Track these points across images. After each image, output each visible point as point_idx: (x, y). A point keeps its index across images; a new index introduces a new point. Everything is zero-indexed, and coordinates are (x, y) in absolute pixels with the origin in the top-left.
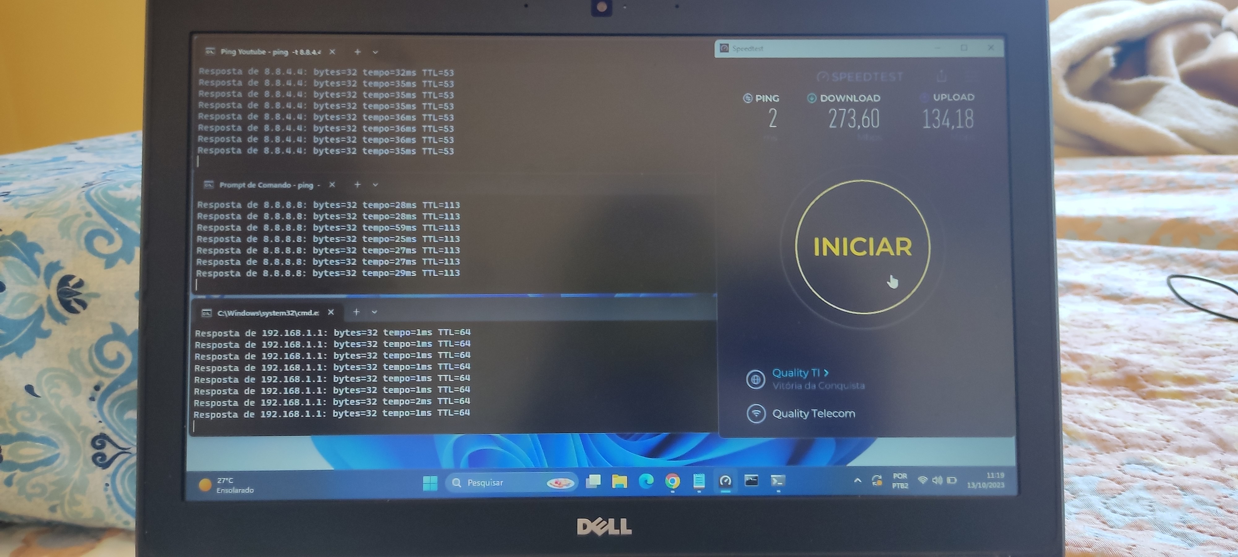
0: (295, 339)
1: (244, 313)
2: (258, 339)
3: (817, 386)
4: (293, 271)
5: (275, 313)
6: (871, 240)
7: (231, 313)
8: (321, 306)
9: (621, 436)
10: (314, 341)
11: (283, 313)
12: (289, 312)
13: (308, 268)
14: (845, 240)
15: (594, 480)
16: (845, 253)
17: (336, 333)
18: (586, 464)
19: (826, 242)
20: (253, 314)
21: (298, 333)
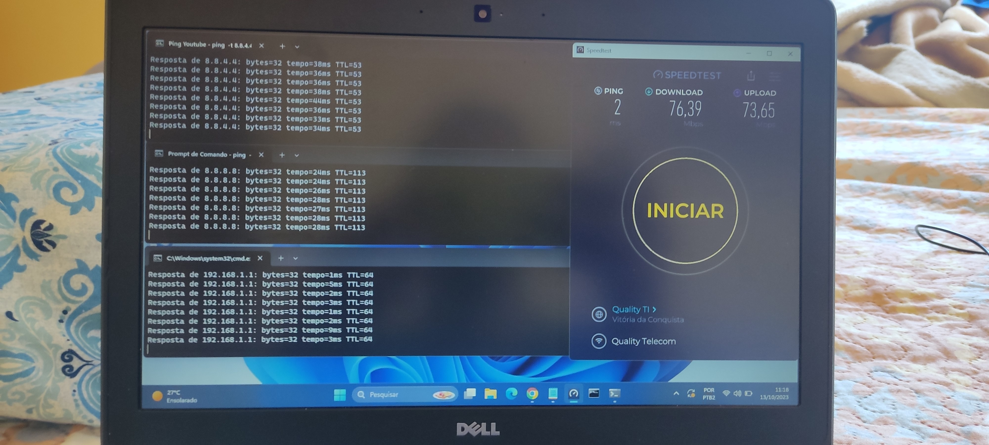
0: (231, 279)
1: (189, 259)
2: (201, 280)
3: (647, 320)
4: (229, 225)
5: (214, 259)
6: (692, 205)
7: (178, 258)
8: (252, 253)
9: (492, 358)
10: (246, 281)
11: (220, 259)
12: (225, 257)
13: (242, 222)
14: (672, 205)
15: (471, 393)
16: (672, 216)
17: (264, 275)
18: (464, 380)
19: (657, 206)
20: (196, 259)
21: (233, 275)
